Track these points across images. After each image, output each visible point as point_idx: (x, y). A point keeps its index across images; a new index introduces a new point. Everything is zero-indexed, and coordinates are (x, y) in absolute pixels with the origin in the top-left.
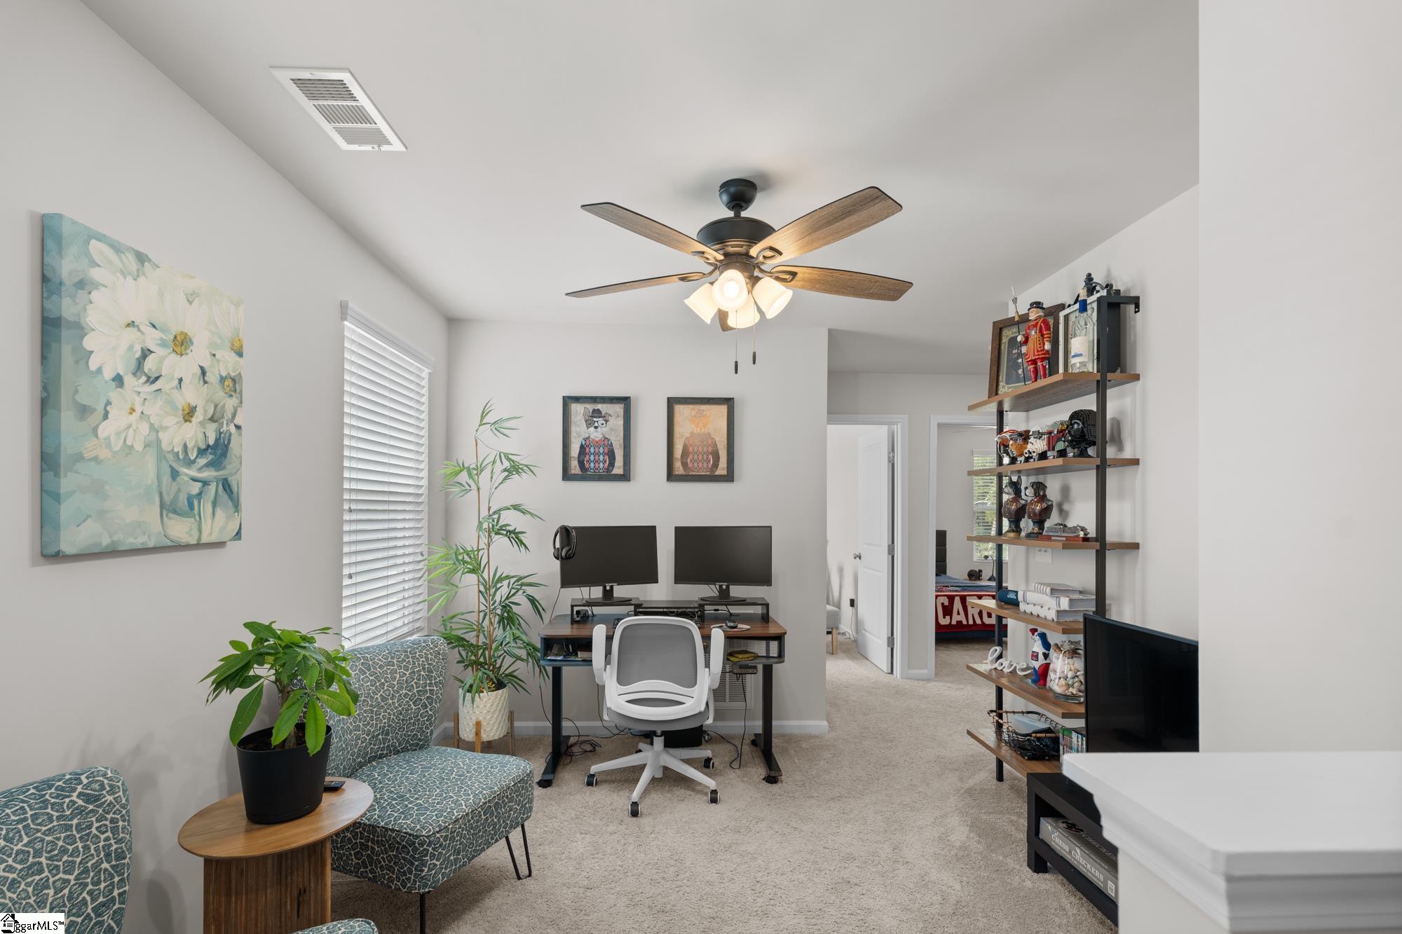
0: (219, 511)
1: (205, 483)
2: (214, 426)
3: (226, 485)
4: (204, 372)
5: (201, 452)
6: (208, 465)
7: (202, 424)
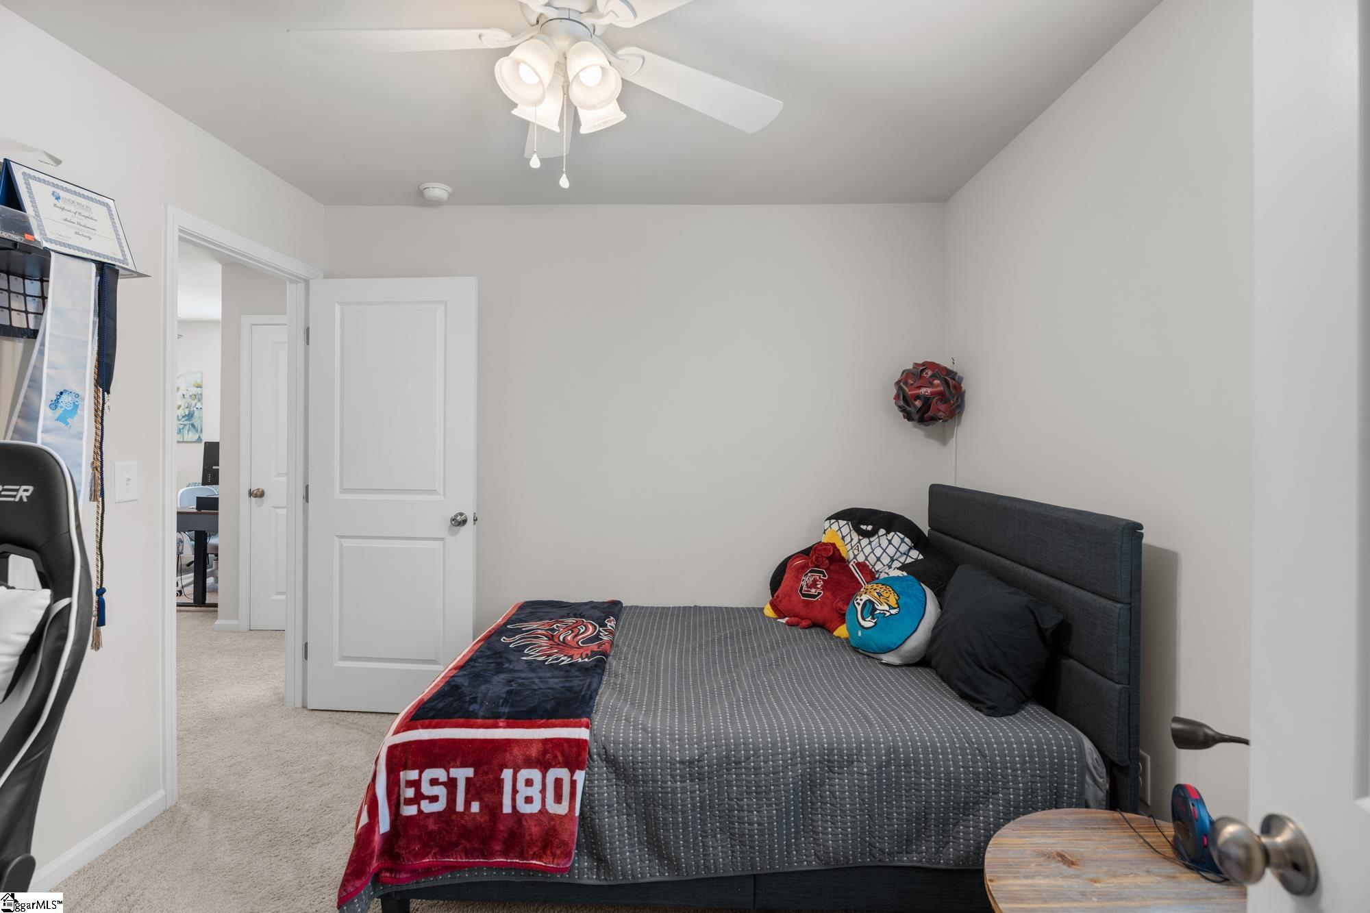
0: (190, 433)
1: (185, 425)
2: (188, 409)
3: (193, 425)
4: (184, 395)
5: (183, 417)
6: (186, 420)
7: (183, 409)
